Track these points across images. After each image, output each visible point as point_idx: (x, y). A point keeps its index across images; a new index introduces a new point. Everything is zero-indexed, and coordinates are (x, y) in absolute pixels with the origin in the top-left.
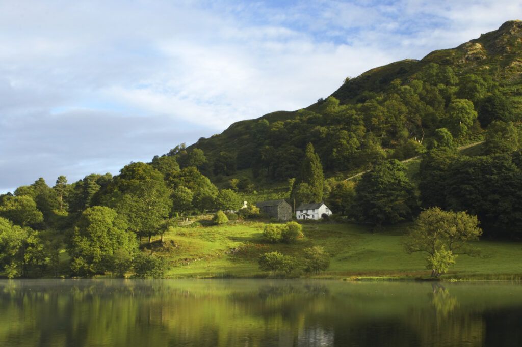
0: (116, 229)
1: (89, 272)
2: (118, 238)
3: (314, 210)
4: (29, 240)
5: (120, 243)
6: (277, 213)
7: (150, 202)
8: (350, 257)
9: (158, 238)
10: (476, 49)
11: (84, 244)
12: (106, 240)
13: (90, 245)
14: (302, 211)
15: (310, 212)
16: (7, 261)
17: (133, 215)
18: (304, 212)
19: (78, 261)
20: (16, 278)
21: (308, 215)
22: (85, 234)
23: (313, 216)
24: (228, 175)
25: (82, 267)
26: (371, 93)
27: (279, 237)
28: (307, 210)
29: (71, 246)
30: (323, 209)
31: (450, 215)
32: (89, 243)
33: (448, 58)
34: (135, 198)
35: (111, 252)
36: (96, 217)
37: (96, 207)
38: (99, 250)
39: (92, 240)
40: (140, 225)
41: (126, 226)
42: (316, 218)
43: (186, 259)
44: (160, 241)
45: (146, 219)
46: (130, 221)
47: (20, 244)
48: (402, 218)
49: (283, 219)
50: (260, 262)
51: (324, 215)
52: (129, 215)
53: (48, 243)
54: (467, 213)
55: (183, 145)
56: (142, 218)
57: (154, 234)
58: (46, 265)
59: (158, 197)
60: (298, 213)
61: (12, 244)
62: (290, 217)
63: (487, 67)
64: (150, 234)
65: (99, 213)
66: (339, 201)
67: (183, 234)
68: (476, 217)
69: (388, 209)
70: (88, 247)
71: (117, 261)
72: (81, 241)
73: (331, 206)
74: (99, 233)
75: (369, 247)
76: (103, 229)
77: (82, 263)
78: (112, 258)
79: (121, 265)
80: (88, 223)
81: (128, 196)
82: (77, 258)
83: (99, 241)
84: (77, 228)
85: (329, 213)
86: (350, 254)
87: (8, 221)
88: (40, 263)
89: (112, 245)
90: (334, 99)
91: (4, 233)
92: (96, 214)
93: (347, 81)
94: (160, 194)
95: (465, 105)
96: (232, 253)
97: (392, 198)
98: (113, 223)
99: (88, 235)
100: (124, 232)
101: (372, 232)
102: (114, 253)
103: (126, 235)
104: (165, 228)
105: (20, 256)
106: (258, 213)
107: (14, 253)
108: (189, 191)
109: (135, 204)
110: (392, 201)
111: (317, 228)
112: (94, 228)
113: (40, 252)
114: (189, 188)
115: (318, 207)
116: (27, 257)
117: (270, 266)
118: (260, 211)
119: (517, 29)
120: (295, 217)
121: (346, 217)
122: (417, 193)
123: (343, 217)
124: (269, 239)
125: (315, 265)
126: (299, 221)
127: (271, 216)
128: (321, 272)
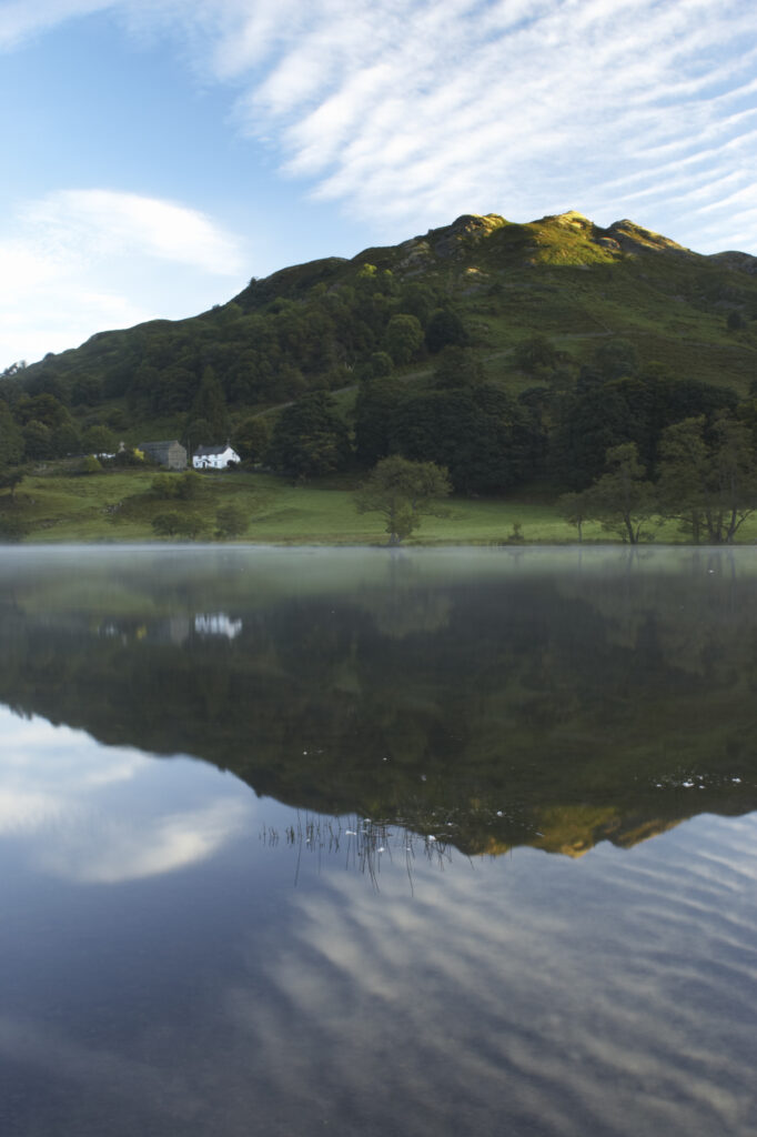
3: (216, 454)
6: (167, 459)
8: (268, 517)
9: (8, 491)
10: (423, 250)
14: (200, 456)
15: (212, 458)
18: (204, 457)
21: (209, 462)
23: (216, 463)
24: (91, 405)
26: (287, 301)
27: (173, 490)
28: (208, 455)
30: (229, 455)
31: (413, 465)
33: (386, 259)
42: (220, 466)
43: (48, 520)
44: (10, 496)
48: (333, 468)
49: (175, 467)
50: (154, 524)
51: (230, 463)
54: (435, 463)
55: (23, 362)
60: (196, 459)
62: (185, 465)
63: (436, 274)
66: (248, 444)
67: (40, 487)
68: (446, 469)
69: (315, 456)
73: (239, 450)
75: (291, 505)
85: (237, 459)
86: (267, 513)
90: (236, 306)
93: (253, 282)
95: (410, 323)
96: (110, 511)
97: (321, 441)
101: (293, 485)
104: (17, 478)
106: (142, 457)
108: (45, 427)
110: (321, 446)
111: (222, 479)
114: (44, 423)
115: (222, 452)
117: (167, 528)
118: (145, 456)
119: (474, 227)
120: (190, 464)
121: (260, 465)
122: (352, 436)
123: (256, 465)
124: (159, 494)
125: (231, 527)
126: (198, 470)
127: (160, 464)
128: (238, 536)
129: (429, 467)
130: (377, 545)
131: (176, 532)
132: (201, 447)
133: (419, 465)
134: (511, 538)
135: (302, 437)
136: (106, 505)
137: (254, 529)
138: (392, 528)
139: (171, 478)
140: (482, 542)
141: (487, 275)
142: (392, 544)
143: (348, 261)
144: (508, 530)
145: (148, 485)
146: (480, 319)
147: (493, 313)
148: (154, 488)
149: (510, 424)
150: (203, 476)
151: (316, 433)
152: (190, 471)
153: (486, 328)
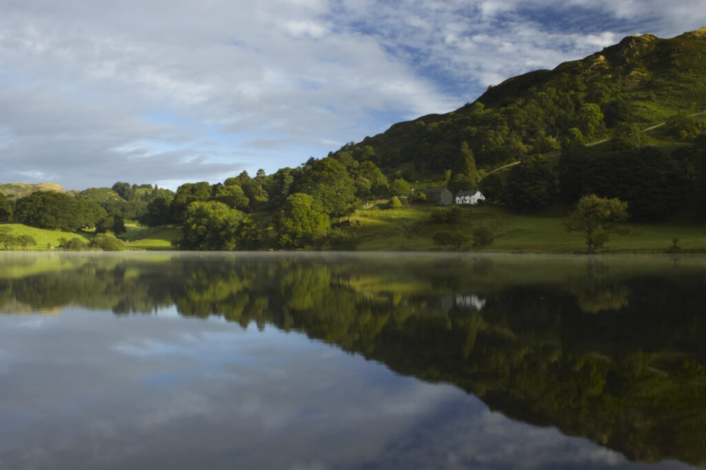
0: (313, 211)
1: (294, 246)
2: (315, 219)
3: (470, 196)
4: (245, 221)
5: (317, 223)
6: (440, 199)
7: (339, 190)
8: (504, 234)
9: (347, 218)
10: (600, 61)
11: (289, 223)
12: (306, 220)
13: (294, 225)
14: (460, 197)
15: (467, 198)
16: (228, 237)
17: (326, 200)
18: (463, 197)
19: (284, 237)
20: (235, 250)
21: (466, 200)
22: (289, 215)
23: (470, 201)
24: (393, 167)
25: (288, 242)
26: (512, 98)
27: (444, 218)
28: (465, 196)
29: (278, 226)
30: (478, 196)
31: (603, 201)
32: (292, 223)
33: (576, 68)
34: (327, 187)
35: (310, 230)
36: (298, 202)
37: (297, 194)
38: (300, 228)
39: (295, 221)
40: (332, 208)
41: (322, 209)
42: (472, 203)
44: (348, 221)
45: (337, 203)
46: (324, 205)
47: (238, 224)
48: (545, 203)
49: (445, 203)
50: (434, 238)
51: (479, 200)
52: (323, 201)
53: (259, 222)
54: (619, 199)
55: (352, 143)
56: (334, 202)
57: (342, 216)
58: (258, 241)
59: (345, 185)
60: (457, 199)
61: (231, 224)
62: (451, 202)
63: (610, 76)
64: (340, 216)
65: (300, 199)
66: (490, 188)
67: (365, 216)
68: (626, 202)
69: (533, 195)
70: (291, 226)
71: (316, 237)
72: (287, 221)
73: (484, 193)
74: (301, 215)
75: (519, 227)
76: (303, 211)
77: (288, 239)
78: (311, 235)
79: (319, 240)
80: (292, 207)
81: (322, 185)
82: (284, 234)
83: (301, 221)
84: (282, 211)
85: (484, 198)
86: (503, 232)
87: (226, 205)
88: (253, 239)
89: (311, 224)
90: (479, 104)
91: (224, 215)
92: (298, 200)
93: (490, 88)
94: (347, 184)
95: (593, 108)
96: (407, 230)
97: (537, 186)
98: (311, 207)
99: (292, 217)
100: (319, 213)
101: (519, 214)
102: (312, 231)
103: (322, 216)
104: (352, 210)
105: (238, 233)
106: (425, 198)
107: (233, 231)
108: (367, 181)
109: (327, 191)
110: (537, 189)
111: (474, 211)
112: (296, 211)
113: (253, 230)
114: (367, 178)
115: (474, 194)
116: (243, 234)
117: (442, 241)
118: (427, 197)
119: (635, 44)
120: (454, 202)
121: (498, 201)
122: (557, 182)
123: (495, 202)
124: (437, 220)
125: (483, 241)
126: (459, 205)
127: (436, 201)
128: (487, 246)
129: (616, 202)
130: (578, 252)
131: (448, 243)
132: (461, 191)
133: (607, 201)
134: (672, 248)
135: (525, 184)
136: (404, 226)
137: (497, 242)
138: (590, 242)
139: (443, 210)
140: (653, 251)
141: (645, 74)
142: (589, 252)
143: (550, 71)
144: (668, 243)
145: (429, 214)
146: (642, 104)
147: (649, 98)
148: (433, 216)
149: (665, 172)
150: (463, 209)
151: (534, 181)
152: (454, 206)
153: (645, 110)
